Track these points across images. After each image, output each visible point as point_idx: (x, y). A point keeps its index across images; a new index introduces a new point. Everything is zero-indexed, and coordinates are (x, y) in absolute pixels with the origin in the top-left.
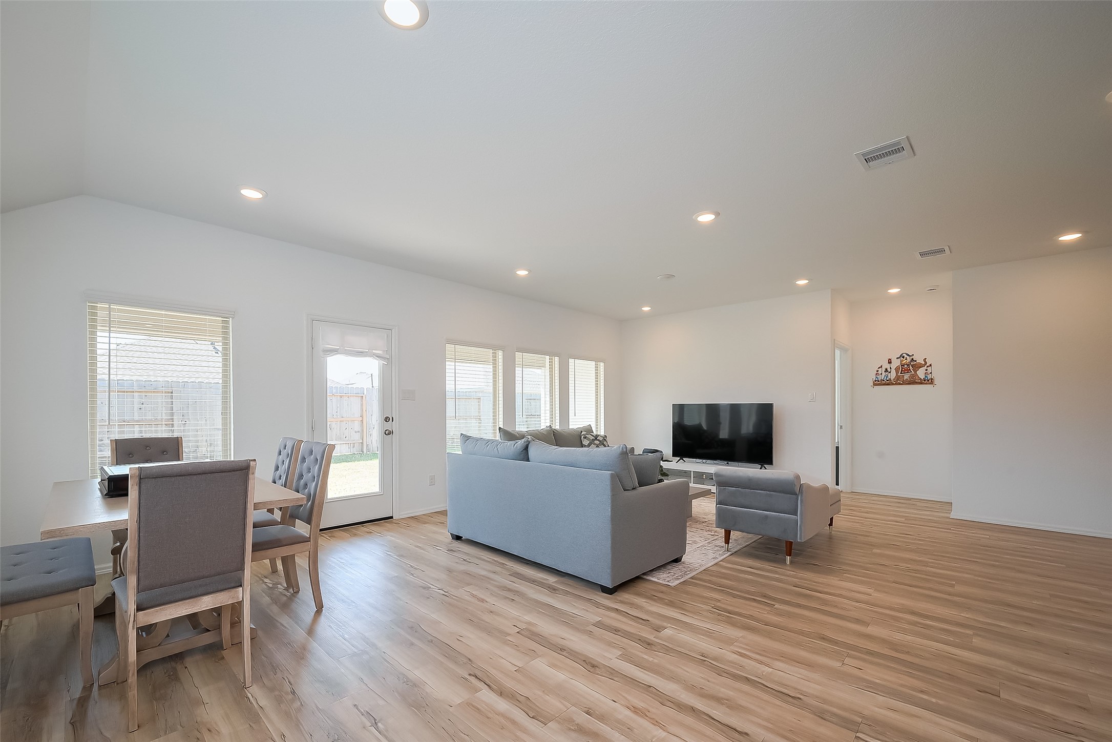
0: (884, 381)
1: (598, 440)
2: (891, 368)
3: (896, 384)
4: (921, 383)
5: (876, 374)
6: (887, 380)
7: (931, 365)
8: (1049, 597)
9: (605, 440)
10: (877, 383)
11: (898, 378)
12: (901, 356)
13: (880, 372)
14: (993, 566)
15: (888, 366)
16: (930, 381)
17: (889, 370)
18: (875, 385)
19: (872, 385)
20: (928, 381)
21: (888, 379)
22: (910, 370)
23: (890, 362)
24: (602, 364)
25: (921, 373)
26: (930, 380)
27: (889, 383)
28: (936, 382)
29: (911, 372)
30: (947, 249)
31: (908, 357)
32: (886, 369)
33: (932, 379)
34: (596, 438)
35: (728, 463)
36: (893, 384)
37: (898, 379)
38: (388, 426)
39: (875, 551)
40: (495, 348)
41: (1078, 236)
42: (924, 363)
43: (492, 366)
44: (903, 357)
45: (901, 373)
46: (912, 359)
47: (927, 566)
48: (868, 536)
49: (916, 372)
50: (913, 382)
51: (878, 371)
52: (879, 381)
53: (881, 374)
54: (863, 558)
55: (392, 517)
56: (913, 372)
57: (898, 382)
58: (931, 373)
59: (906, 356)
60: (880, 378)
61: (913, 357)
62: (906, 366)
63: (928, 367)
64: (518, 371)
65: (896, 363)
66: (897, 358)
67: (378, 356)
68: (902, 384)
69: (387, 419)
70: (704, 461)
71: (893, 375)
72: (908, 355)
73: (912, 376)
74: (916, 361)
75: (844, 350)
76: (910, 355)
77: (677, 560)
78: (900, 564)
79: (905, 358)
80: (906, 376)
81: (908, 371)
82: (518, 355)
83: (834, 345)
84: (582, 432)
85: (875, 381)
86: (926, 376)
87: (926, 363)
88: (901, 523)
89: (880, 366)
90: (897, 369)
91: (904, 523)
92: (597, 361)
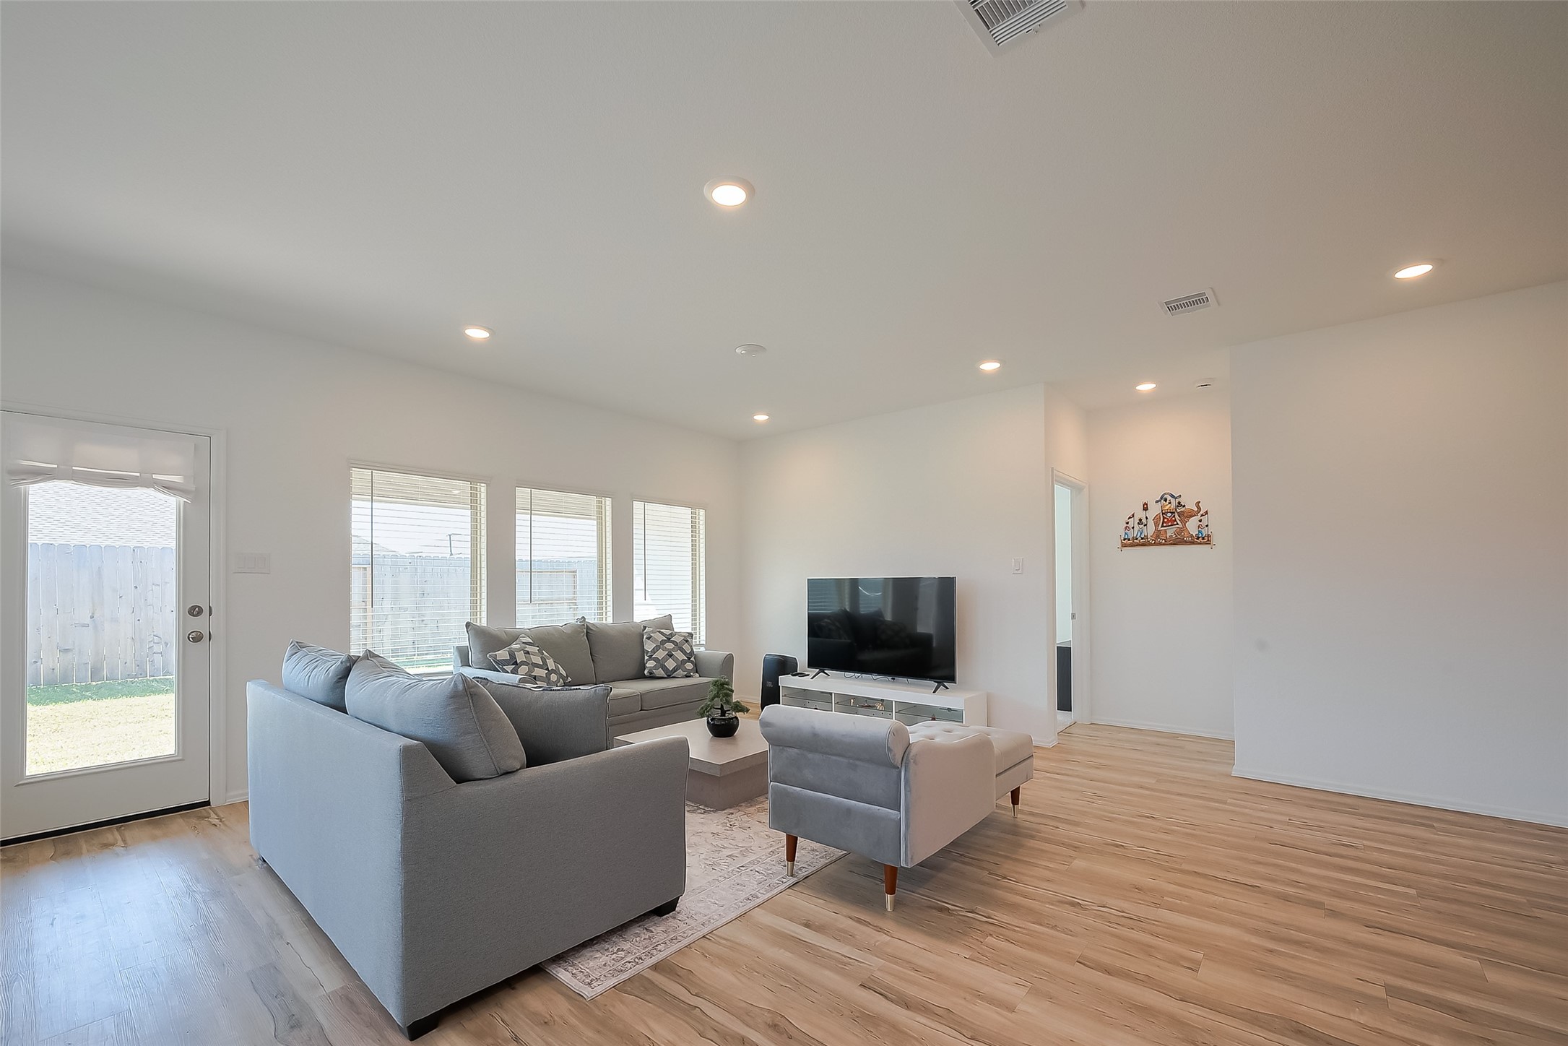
0: (1137, 539)
1: (673, 642)
2: (1147, 518)
3: (1155, 544)
4: (1192, 543)
5: (1126, 528)
6: (1142, 539)
7: (1206, 513)
8: (1381, 993)
9: (687, 641)
10: (1129, 543)
11: (1158, 534)
12: (1161, 498)
13: (1131, 525)
14: (1286, 898)
15: (1141, 514)
16: (1204, 539)
17: (1144, 521)
18: (1124, 545)
19: (1120, 546)
20: (1203, 539)
21: (1143, 536)
22: (1175, 520)
23: (1145, 509)
24: (702, 512)
25: (1192, 526)
26: (1206, 538)
27: (1145, 543)
28: (1214, 540)
29: (1177, 524)
30: (1209, 294)
31: (1173, 500)
32: (1140, 520)
33: (1209, 536)
34: (669, 639)
35: (894, 679)
36: (1151, 545)
37: (1158, 537)
38: (199, 624)
39: (1079, 864)
40: (474, 479)
41: (1426, 268)
42: (1196, 509)
43: (470, 511)
44: (1166, 500)
45: (1162, 526)
46: (1179, 503)
47: (1158, 905)
48: (1076, 824)
49: (1184, 523)
50: (1179, 541)
51: (1127, 523)
52: (1129, 540)
53: (1133, 528)
54: (1045, 885)
55: (207, 803)
56: (1180, 526)
57: (1158, 541)
58: (1207, 526)
59: (1169, 498)
60: (1132, 534)
61: (1179, 500)
62: (1170, 514)
63: (1202, 515)
64: (521, 520)
65: (1155, 510)
66: (1157, 502)
67: (168, 488)
68: (1164, 545)
69: (195, 611)
70: (857, 675)
71: (1150, 530)
72: (1173, 496)
73: (1180, 532)
74: (1184, 506)
75: (1076, 489)
76: (1176, 496)
77: (667, 908)
78: (1110, 902)
79: (1168, 501)
80: (1171, 532)
81: (1173, 523)
82: (522, 493)
83: (1054, 478)
84: (645, 627)
85: (1124, 540)
86: (1199, 532)
87: (1199, 509)
88: (1147, 789)
89: (1130, 515)
90: (1156, 520)
91: (1152, 790)
92: (694, 506)
